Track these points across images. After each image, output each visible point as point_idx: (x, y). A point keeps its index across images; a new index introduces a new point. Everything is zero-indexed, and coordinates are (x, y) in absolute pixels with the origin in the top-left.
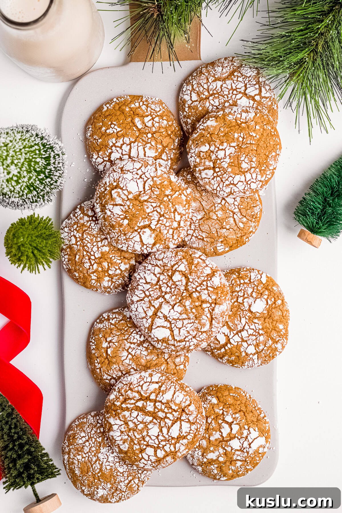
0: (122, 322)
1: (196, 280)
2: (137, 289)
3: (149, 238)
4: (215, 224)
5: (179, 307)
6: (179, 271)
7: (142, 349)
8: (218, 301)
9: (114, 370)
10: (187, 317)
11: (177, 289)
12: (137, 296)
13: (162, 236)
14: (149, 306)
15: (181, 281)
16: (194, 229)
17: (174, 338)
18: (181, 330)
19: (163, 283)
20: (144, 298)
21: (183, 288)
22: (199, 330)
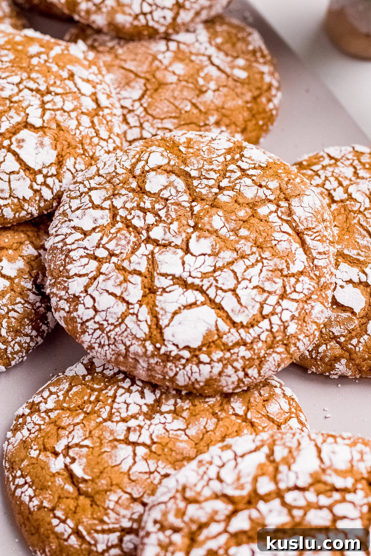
0: (75, 389)
1: (207, 167)
2: (72, 261)
3: (40, 149)
4: (181, 91)
5: (202, 240)
6: (153, 170)
7: (163, 420)
8: (289, 191)
9: (118, 508)
10: (235, 255)
11: (172, 204)
12: (80, 276)
13: (70, 138)
14: (122, 278)
15: (171, 184)
16: (138, 124)
17: (234, 323)
18: (238, 291)
19: (130, 211)
20: (98, 269)
21: (186, 197)
22: (285, 273)
